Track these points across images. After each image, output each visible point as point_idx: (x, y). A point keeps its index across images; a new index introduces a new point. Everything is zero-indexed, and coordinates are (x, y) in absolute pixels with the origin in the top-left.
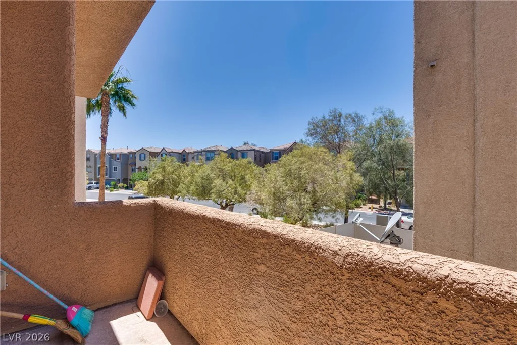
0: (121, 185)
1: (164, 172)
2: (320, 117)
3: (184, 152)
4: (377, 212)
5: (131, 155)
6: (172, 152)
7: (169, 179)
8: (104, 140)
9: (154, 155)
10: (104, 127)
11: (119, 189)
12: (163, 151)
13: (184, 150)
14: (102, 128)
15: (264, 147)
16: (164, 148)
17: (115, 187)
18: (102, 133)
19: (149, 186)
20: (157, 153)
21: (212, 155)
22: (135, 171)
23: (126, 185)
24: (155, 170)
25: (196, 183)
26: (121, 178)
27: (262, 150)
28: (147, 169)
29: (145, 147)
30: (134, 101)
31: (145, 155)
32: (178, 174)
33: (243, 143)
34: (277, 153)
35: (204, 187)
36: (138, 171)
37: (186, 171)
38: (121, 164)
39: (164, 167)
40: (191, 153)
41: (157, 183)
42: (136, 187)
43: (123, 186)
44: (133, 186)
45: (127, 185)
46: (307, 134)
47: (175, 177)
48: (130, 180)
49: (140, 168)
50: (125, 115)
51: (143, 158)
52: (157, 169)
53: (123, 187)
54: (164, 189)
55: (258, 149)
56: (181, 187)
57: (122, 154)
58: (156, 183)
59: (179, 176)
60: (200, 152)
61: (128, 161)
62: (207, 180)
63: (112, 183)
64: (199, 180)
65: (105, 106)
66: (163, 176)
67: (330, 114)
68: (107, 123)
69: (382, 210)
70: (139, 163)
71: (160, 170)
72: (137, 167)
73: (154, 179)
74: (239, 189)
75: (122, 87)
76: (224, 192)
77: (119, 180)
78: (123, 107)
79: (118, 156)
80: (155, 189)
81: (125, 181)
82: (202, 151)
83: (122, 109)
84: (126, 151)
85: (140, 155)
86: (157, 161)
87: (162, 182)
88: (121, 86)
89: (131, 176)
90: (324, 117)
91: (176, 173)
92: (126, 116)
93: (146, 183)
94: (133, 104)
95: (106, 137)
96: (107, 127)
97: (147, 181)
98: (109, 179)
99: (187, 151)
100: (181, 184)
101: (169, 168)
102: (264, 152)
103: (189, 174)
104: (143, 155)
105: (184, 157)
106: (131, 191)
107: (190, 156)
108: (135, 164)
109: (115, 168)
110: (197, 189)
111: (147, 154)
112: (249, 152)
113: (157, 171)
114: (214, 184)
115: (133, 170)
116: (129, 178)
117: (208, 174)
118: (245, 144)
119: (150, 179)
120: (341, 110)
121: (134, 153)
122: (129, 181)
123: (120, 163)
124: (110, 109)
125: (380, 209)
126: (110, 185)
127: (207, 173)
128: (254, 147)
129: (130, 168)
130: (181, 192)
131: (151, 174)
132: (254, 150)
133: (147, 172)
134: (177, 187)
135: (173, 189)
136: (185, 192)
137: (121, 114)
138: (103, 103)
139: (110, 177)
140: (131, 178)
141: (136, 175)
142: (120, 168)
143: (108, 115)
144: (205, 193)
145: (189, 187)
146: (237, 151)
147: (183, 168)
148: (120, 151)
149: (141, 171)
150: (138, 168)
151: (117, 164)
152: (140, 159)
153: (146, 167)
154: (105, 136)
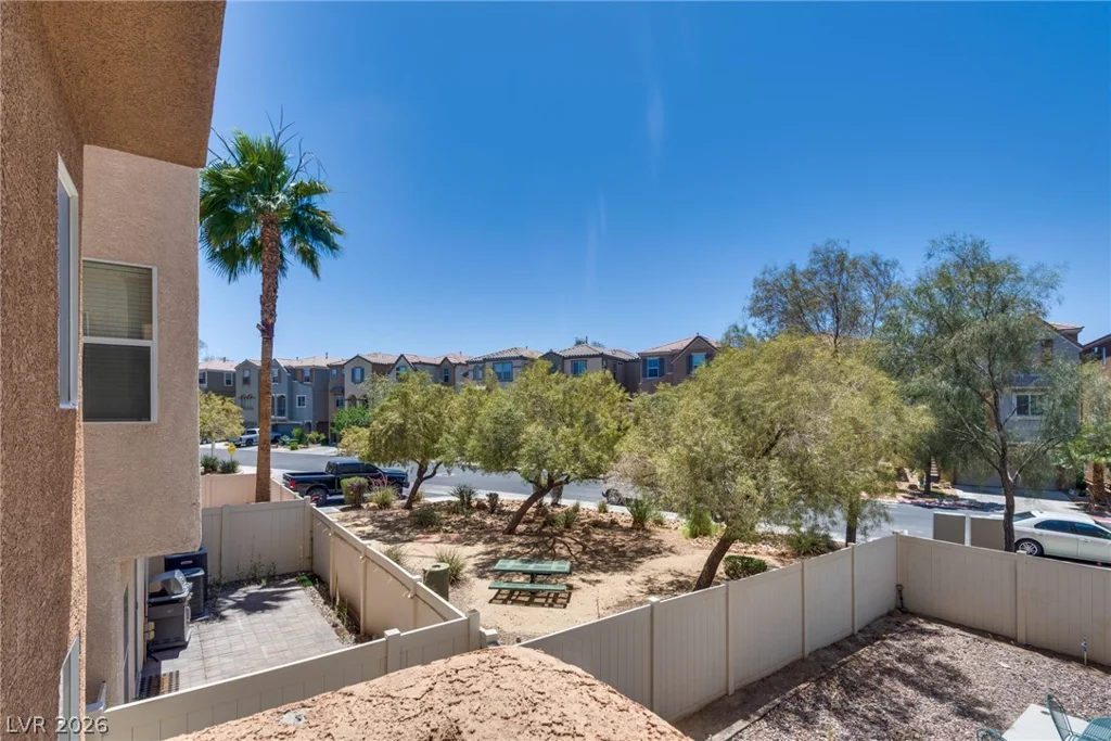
0: (313, 435)
1: (406, 405)
2: (783, 267)
3: (446, 363)
4: (909, 501)
5: (334, 372)
6: (420, 363)
7: (416, 423)
8: (267, 330)
9: (381, 369)
10: (268, 301)
11: (310, 445)
12: (402, 361)
13: (446, 359)
14: (263, 304)
15: (624, 350)
16: (402, 356)
17: (302, 440)
18: (262, 314)
19: (373, 440)
20: (389, 365)
21: (507, 367)
22: (343, 404)
23: (323, 437)
24: (385, 402)
25: (481, 432)
26: (314, 421)
27: (618, 355)
28: (366, 401)
29: (364, 354)
30: (337, 239)
31: (363, 370)
32: (436, 411)
33: (574, 342)
34: (655, 361)
35: (498, 441)
36: (350, 406)
37: (454, 404)
38: (314, 390)
39: (405, 395)
40: (460, 364)
41: (390, 433)
42: (344, 441)
43: (318, 439)
44: (338, 438)
45: (326, 435)
46: (751, 309)
47: (431, 417)
48: (333, 425)
49: (353, 400)
50: (315, 270)
51: (358, 377)
52: (390, 400)
53: (317, 441)
54: (406, 448)
55: (610, 354)
56: (446, 440)
57: (315, 370)
58: (387, 431)
59: (440, 415)
60: (480, 362)
61: (327, 383)
62: (507, 424)
63: (295, 432)
64: (488, 425)
65: (270, 249)
66: (404, 416)
67: (813, 256)
68: (275, 291)
69: (920, 496)
70: (350, 389)
71: (396, 402)
72: (346, 397)
73: (382, 424)
74: (585, 447)
75: (308, 205)
76: (550, 455)
77: (309, 424)
78: (312, 252)
79: (307, 374)
80: (386, 445)
81: (322, 426)
82: (485, 360)
83: (309, 259)
84: (323, 363)
85: (353, 371)
86: (388, 383)
87: (401, 431)
88: (305, 200)
89: (334, 417)
90: (793, 268)
91: (432, 408)
92: (318, 275)
93: (365, 432)
94: (333, 247)
95: (273, 325)
96: (274, 299)
97: (367, 426)
98: (289, 422)
99: (452, 361)
100: (445, 435)
101: (416, 397)
102: (624, 361)
103: (462, 411)
104: (358, 372)
105: (445, 373)
106: (334, 449)
107: (459, 372)
108: (343, 392)
109: (302, 400)
110: (484, 447)
111: (368, 368)
112: (590, 360)
113: (389, 404)
114: (524, 436)
115: (339, 404)
116: (330, 420)
117: (510, 410)
118: (579, 343)
119: (374, 423)
120: (843, 245)
121: (340, 367)
122: (330, 428)
123: (310, 389)
124: (282, 257)
125: (914, 494)
126: (291, 437)
127: (506, 409)
128: (600, 350)
129: (332, 400)
130: (444, 453)
131: (377, 410)
132: (601, 355)
133: (367, 407)
134: (435, 442)
135: (426, 446)
136: (452, 451)
137: (307, 271)
138: (264, 244)
139: (291, 418)
140: (335, 421)
141: (346, 412)
142: (311, 398)
143: (276, 272)
144: (502, 456)
145: (462, 442)
146: (564, 358)
147: (448, 396)
148: (309, 363)
149: (355, 405)
150: (349, 400)
151: (305, 391)
152: (353, 380)
153: (365, 396)
154: (270, 321)
